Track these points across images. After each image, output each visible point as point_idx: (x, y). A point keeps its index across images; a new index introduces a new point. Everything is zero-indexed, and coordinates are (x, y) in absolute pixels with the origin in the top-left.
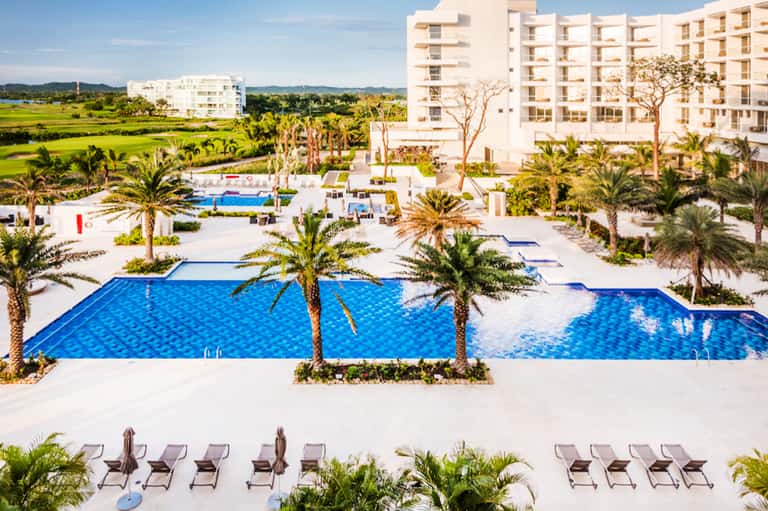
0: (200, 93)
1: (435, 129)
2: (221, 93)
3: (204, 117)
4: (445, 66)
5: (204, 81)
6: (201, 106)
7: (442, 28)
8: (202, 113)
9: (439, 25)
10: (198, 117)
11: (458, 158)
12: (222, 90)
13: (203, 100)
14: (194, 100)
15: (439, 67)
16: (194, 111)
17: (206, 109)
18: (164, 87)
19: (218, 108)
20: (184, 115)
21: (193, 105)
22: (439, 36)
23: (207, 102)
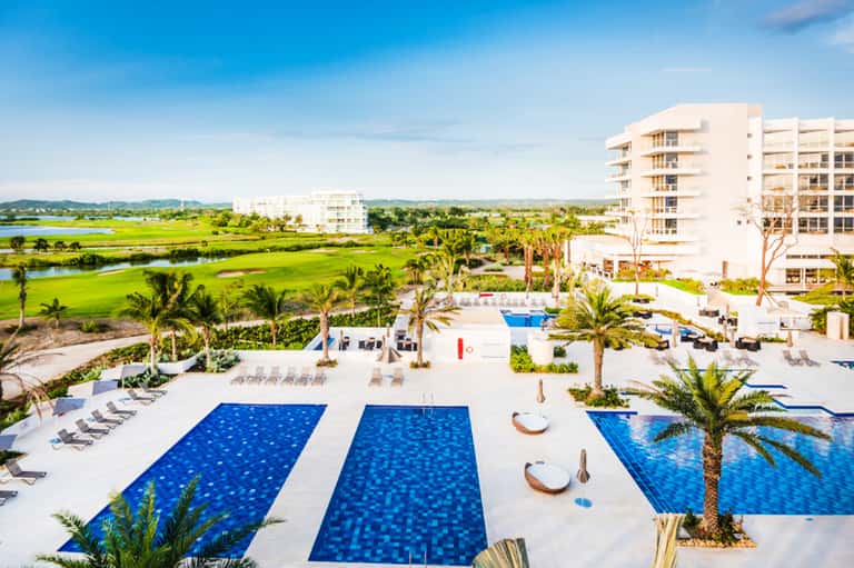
0: (330, 208)
1: (661, 243)
2: (349, 208)
3: (334, 232)
4: (682, 175)
5: (332, 196)
6: (330, 221)
7: (680, 135)
8: (331, 229)
9: (676, 132)
10: (328, 232)
11: (719, 275)
12: (350, 204)
13: (333, 215)
14: (323, 214)
15: (676, 176)
16: (324, 226)
17: (335, 224)
18: (282, 202)
19: (346, 224)
20: (314, 231)
21: (322, 220)
22: (675, 144)
23: (336, 218)
